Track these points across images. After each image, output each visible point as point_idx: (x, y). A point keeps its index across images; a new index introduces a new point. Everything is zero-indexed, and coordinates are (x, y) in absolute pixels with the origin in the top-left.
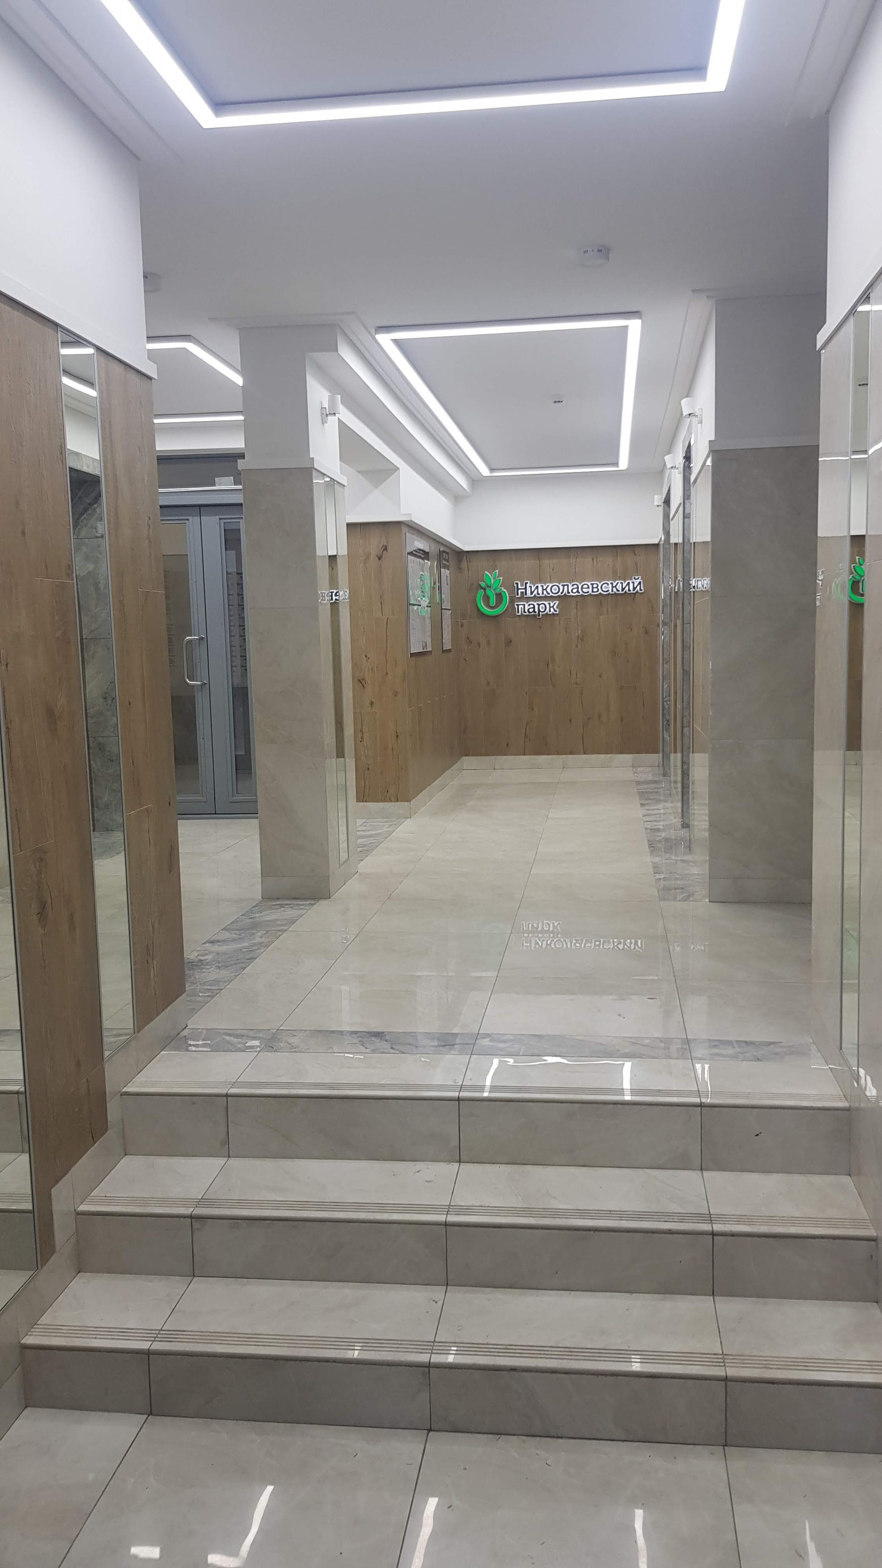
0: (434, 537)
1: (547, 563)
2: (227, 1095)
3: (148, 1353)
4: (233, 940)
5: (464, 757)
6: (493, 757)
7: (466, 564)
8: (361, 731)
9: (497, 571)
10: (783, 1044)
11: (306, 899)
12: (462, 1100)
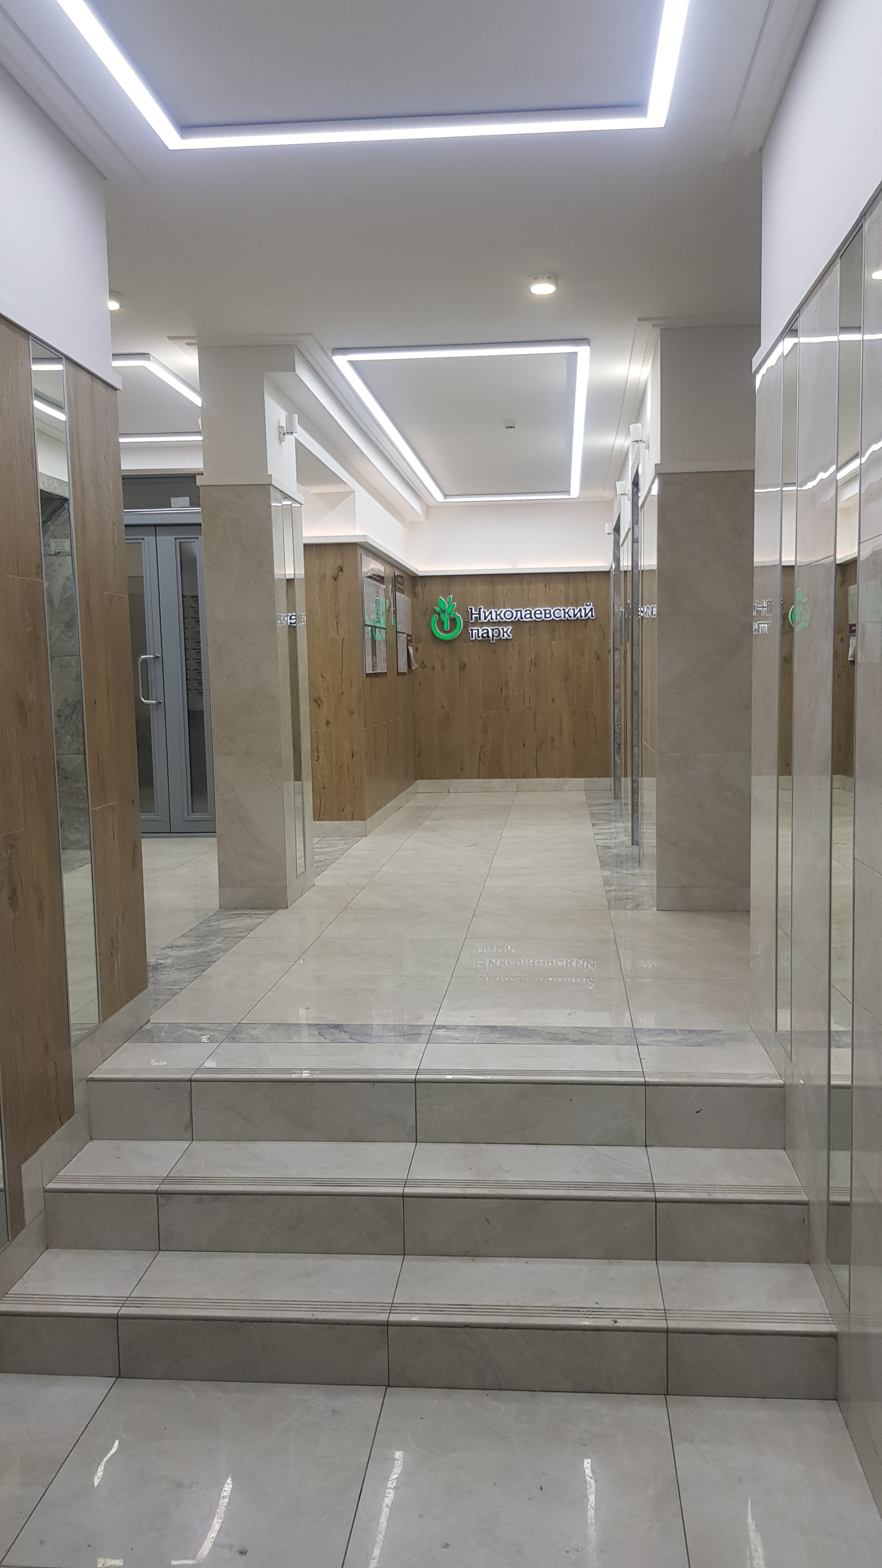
0: (388, 560)
1: (500, 588)
2: (190, 1081)
3: (117, 1317)
4: (192, 946)
5: (419, 781)
6: (447, 780)
7: (421, 588)
8: (317, 750)
9: (451, 596)
10: (723, 1032)
11: (263, 909)
12: (418, 1082)
